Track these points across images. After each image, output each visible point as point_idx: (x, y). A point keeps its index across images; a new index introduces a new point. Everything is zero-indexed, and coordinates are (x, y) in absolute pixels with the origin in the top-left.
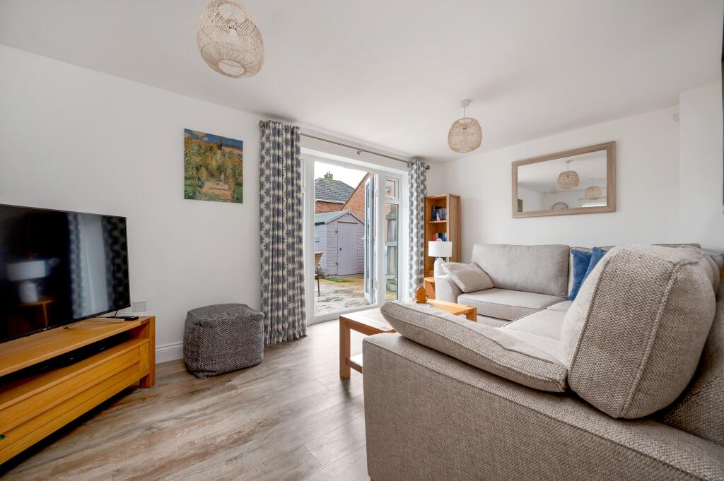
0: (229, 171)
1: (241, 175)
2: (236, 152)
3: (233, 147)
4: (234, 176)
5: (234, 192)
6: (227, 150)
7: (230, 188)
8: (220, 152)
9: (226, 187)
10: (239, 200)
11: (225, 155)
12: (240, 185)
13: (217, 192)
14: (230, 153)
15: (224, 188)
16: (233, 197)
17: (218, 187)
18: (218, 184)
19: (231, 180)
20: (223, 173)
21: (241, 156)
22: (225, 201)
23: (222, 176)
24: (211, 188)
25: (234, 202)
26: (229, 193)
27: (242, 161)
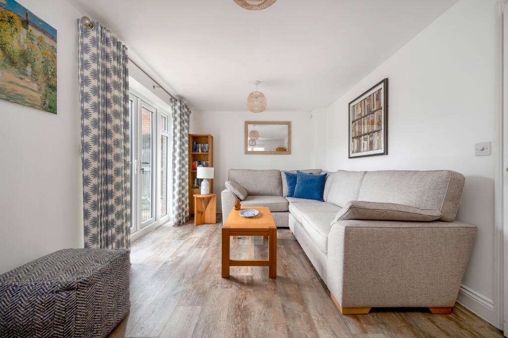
0: (39, 65)
1: (54, 74)
2: (47, 40)
3: (44, 32)
4: (46, 74)
5: (46, 96)
6: (37, 33)
7: (40, 90)
8: (24, 31)
9: (35, 86)
10: (52, 109)
11: (32, 39)
12: (54, 88)
13: (20, 90)
14: (40, 39)
15: (33, 88)
16: (45, 104)
17: (22, 83)
18: (22, 79)
19: (41, 78)
20: (29, 65)
21: (54, 49)
22: (33, 106)
23: (29, 69)
24: (11, 82)
25: (45, 110)
26: (38, 96)
27: (55, 57)
